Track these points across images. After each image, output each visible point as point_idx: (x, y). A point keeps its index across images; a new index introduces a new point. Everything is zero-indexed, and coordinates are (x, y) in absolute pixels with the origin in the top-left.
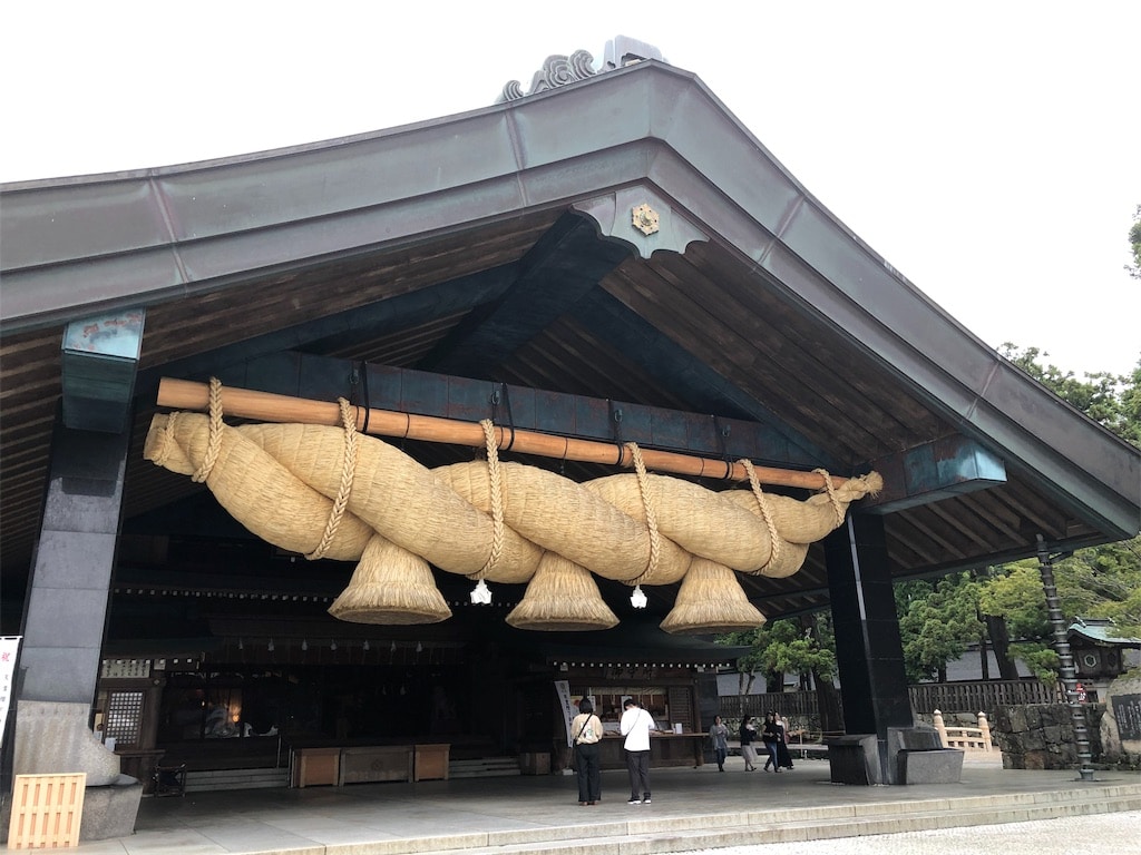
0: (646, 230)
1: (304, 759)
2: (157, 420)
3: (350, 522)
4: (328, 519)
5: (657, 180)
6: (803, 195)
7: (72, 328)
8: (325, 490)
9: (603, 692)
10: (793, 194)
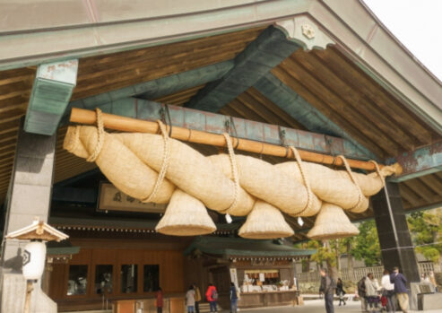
0: (309, 36)
1: (119, 306)
2: (70, 129)
3: (166, 183)
4: (156, 181)
5: (312, 14)
6: (378, 23)
7: (42, 66)
8: (155, 166)
9: (251, 272)
10: (373, 23)
